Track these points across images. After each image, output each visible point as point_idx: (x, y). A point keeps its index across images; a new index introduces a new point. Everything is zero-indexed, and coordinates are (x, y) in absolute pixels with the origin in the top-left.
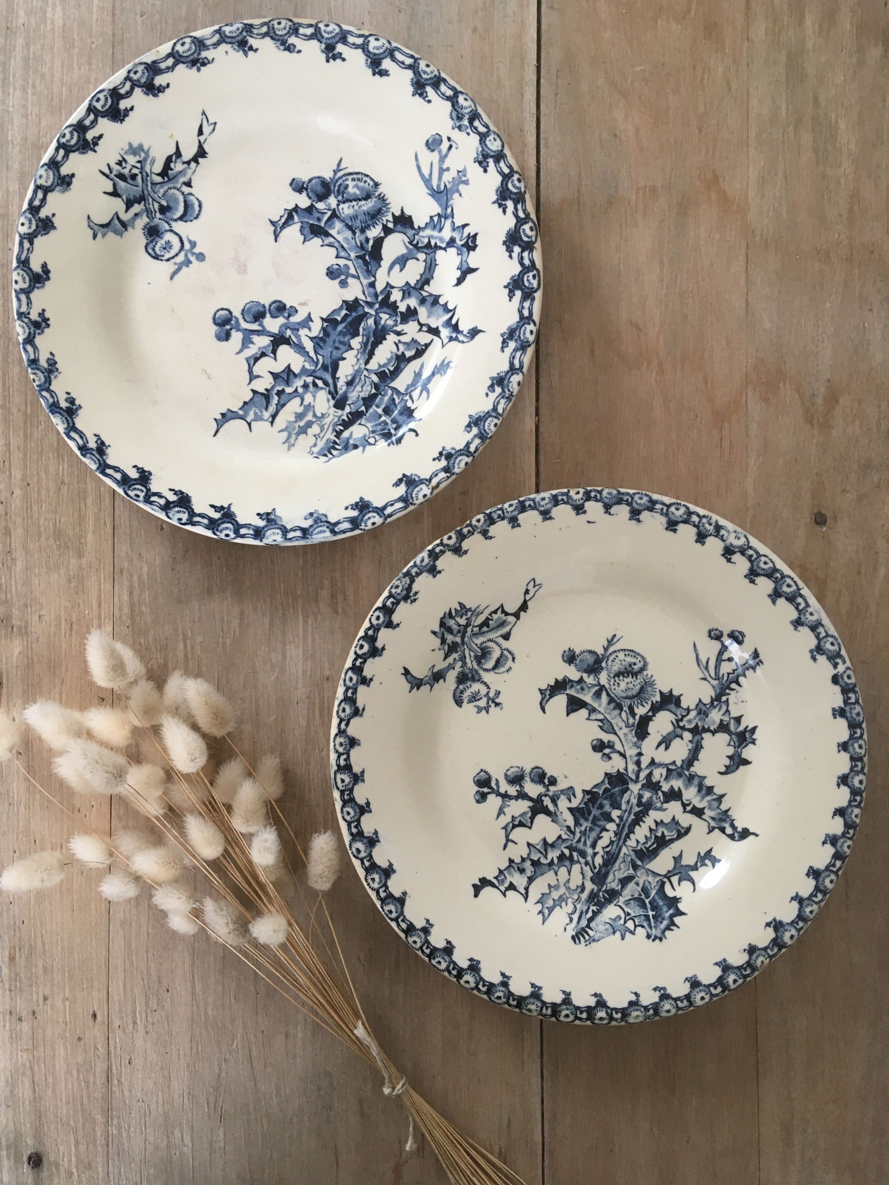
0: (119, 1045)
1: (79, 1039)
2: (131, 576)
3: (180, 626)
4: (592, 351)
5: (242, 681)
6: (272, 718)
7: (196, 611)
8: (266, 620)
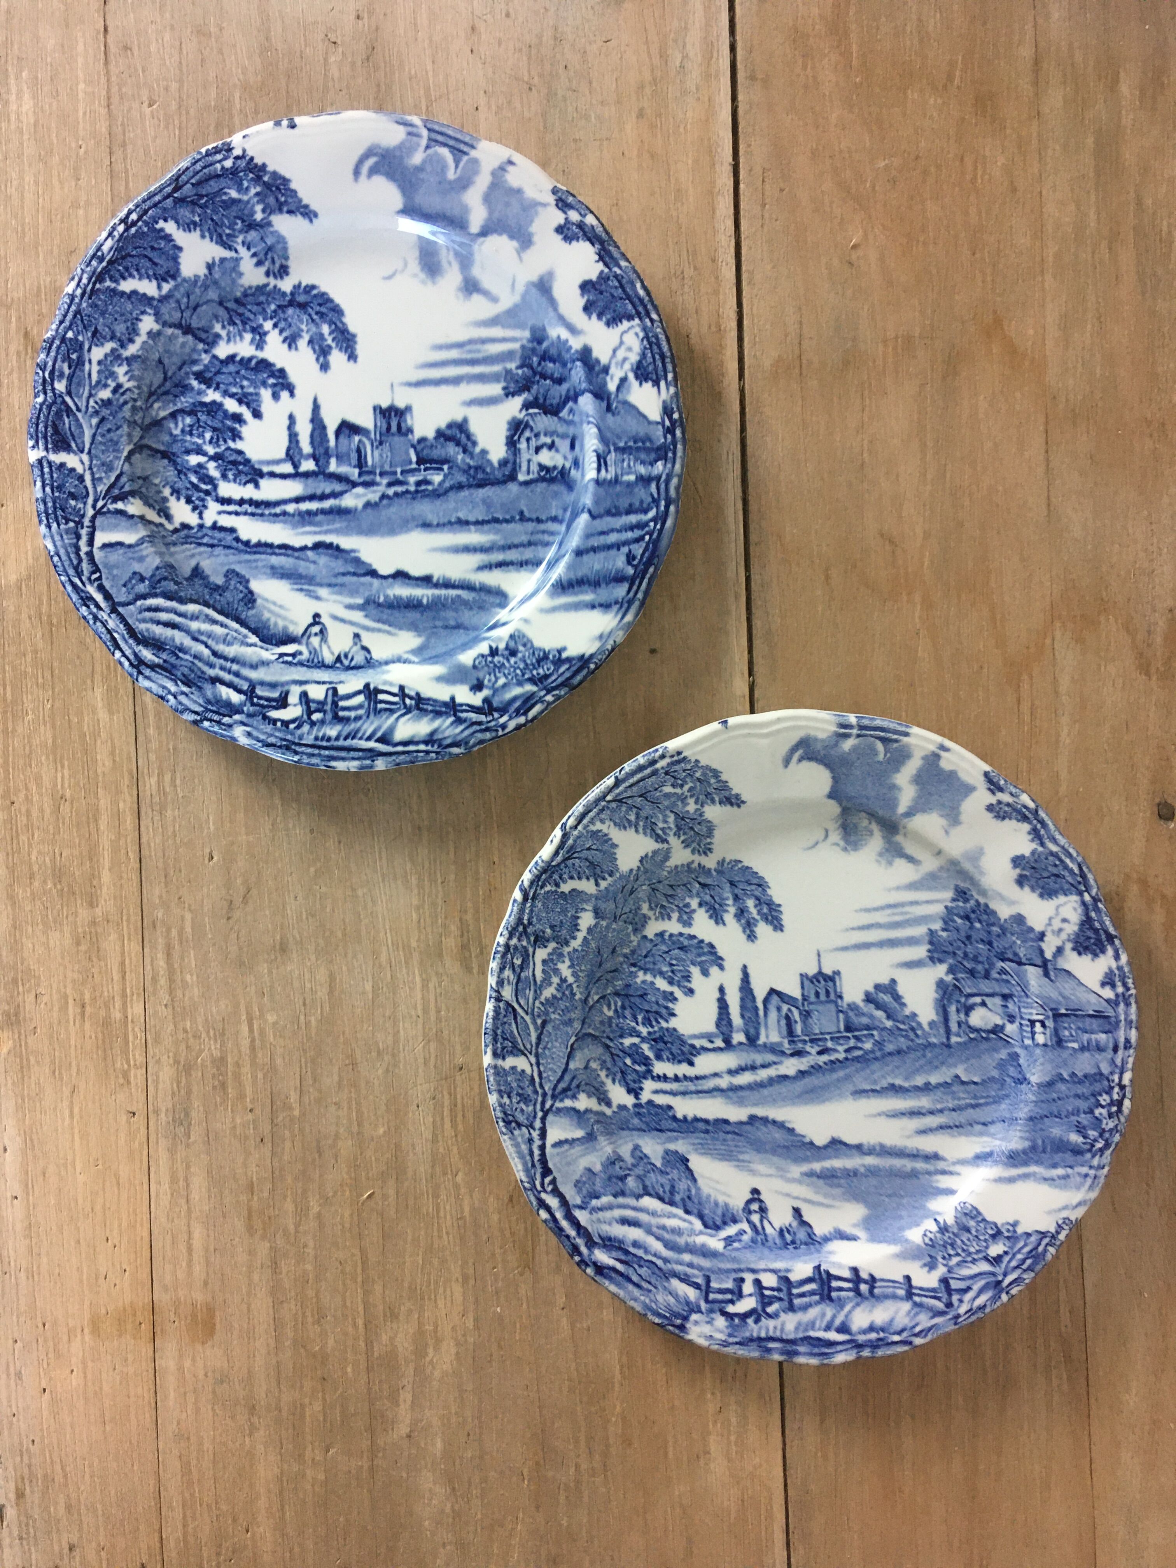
2: (169, 930)
3: (242, 1000)
4: (827, 579)
5: (336, 1078)
6: (381, 1131)
7: (266, 978)
8: (368, 987)
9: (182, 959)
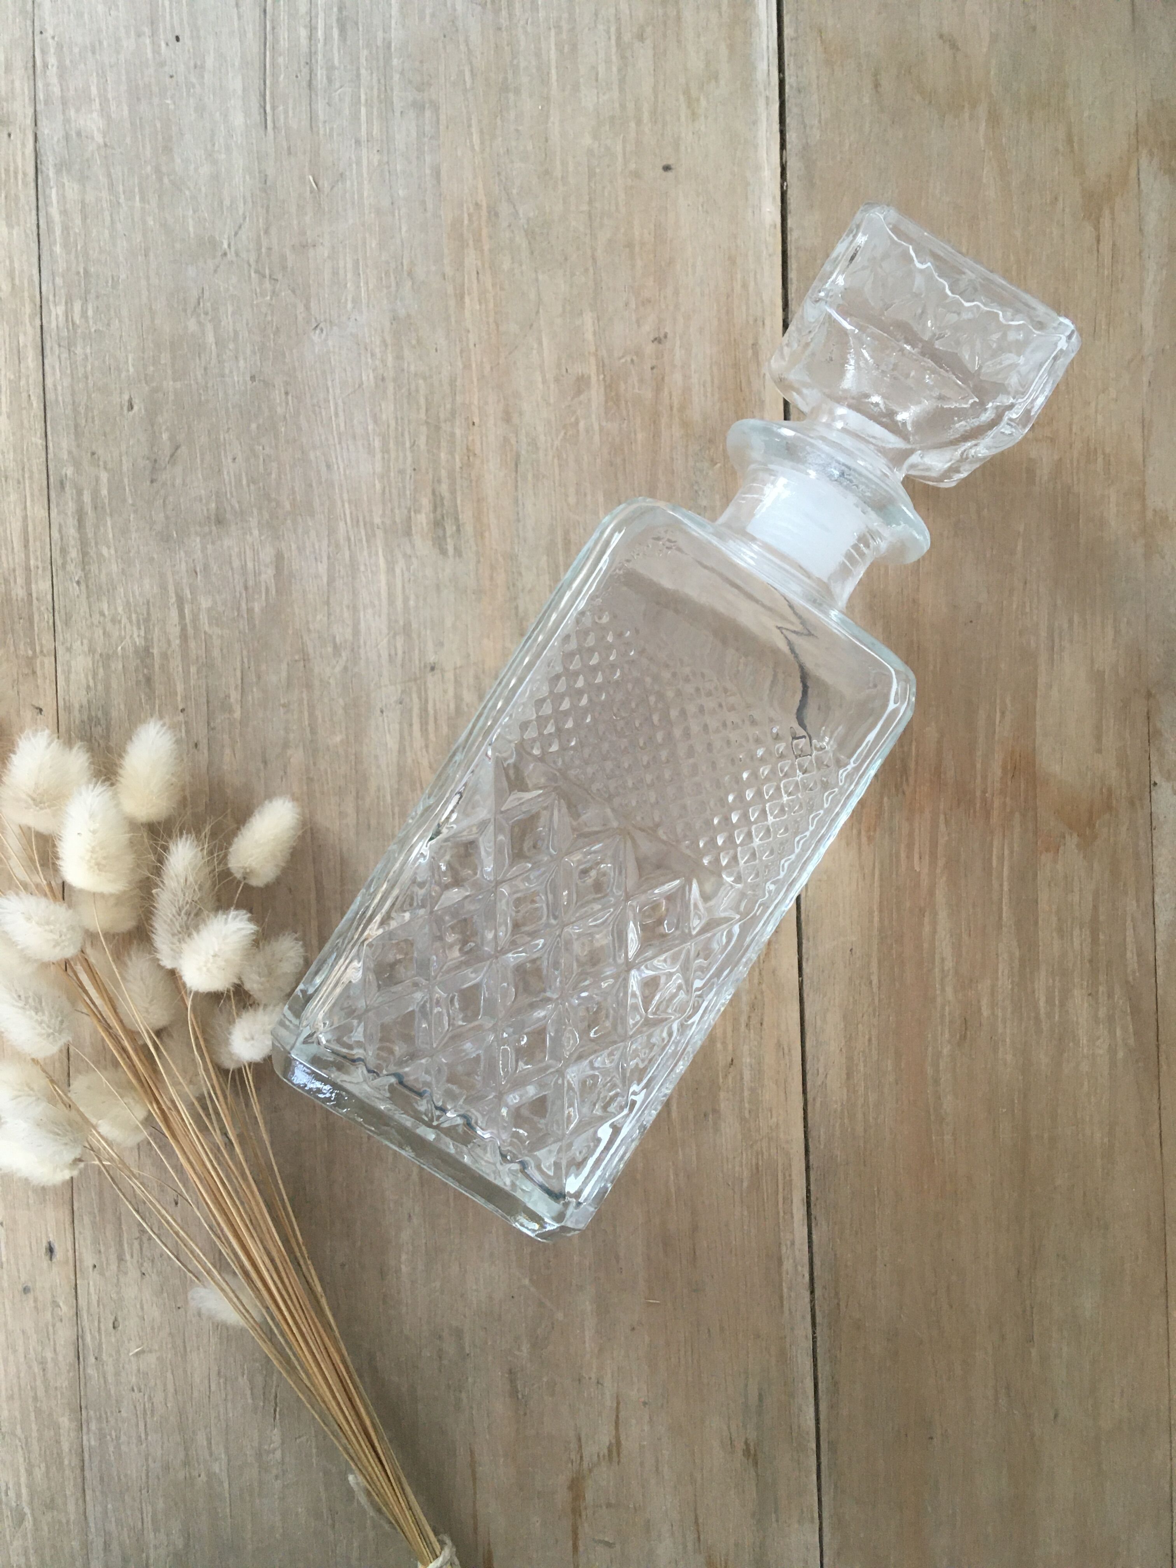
0: (94, 1298)
1: (26, 1290)
2: (80, 493)
3: (171, 581)
4: (877, 85)
5: (284, 674)
6: (338, 739)
7: (198, 554)
8: (322, 568)
9: (97, 527)
